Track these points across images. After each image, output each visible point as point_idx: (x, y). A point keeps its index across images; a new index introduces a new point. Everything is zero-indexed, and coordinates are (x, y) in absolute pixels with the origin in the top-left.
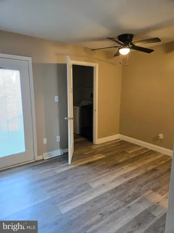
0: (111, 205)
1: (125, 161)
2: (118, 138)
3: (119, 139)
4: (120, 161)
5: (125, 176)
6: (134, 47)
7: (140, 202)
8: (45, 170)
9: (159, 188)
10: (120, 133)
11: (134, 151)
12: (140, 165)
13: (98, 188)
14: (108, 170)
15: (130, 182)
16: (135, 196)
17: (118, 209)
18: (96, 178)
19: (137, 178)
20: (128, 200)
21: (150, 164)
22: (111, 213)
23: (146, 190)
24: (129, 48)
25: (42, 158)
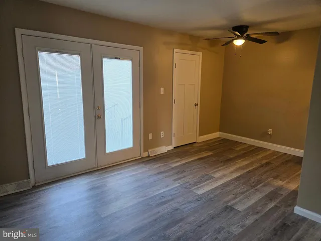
0: (240, 189)
1: (236, 157)
2: (218, 136)
3: (219, 138)
4: (231, 157)
5: (242, 168)
6: (248, 38)
7: (264, 186)
8: (158, 165)
9: (278, 176)
10: (220, 131)
11: (241, 148)
12: (253, 160)
13: (220, 178)
14: (222, 164)
15: (249, 172)
16: (259, 182)
17: (247, 191)
18: (214, 171)
19: (255, 169)
20: (253, 185)
21: (262, 158)
22: (242, 193)
23: (267, 178)
24: (244, 39)
25: (147, 155)
